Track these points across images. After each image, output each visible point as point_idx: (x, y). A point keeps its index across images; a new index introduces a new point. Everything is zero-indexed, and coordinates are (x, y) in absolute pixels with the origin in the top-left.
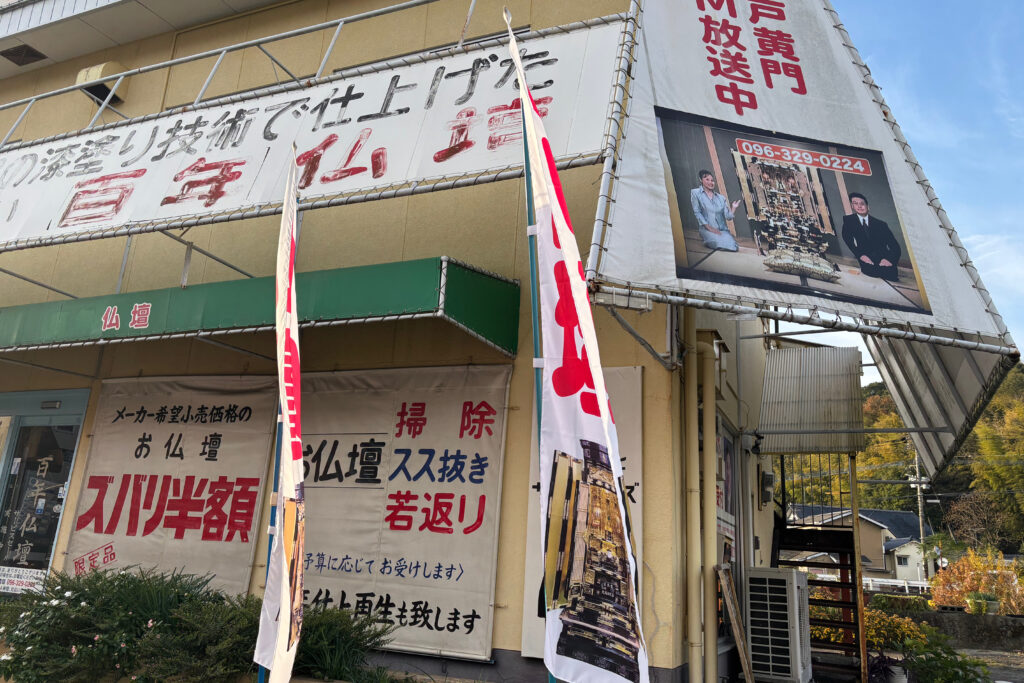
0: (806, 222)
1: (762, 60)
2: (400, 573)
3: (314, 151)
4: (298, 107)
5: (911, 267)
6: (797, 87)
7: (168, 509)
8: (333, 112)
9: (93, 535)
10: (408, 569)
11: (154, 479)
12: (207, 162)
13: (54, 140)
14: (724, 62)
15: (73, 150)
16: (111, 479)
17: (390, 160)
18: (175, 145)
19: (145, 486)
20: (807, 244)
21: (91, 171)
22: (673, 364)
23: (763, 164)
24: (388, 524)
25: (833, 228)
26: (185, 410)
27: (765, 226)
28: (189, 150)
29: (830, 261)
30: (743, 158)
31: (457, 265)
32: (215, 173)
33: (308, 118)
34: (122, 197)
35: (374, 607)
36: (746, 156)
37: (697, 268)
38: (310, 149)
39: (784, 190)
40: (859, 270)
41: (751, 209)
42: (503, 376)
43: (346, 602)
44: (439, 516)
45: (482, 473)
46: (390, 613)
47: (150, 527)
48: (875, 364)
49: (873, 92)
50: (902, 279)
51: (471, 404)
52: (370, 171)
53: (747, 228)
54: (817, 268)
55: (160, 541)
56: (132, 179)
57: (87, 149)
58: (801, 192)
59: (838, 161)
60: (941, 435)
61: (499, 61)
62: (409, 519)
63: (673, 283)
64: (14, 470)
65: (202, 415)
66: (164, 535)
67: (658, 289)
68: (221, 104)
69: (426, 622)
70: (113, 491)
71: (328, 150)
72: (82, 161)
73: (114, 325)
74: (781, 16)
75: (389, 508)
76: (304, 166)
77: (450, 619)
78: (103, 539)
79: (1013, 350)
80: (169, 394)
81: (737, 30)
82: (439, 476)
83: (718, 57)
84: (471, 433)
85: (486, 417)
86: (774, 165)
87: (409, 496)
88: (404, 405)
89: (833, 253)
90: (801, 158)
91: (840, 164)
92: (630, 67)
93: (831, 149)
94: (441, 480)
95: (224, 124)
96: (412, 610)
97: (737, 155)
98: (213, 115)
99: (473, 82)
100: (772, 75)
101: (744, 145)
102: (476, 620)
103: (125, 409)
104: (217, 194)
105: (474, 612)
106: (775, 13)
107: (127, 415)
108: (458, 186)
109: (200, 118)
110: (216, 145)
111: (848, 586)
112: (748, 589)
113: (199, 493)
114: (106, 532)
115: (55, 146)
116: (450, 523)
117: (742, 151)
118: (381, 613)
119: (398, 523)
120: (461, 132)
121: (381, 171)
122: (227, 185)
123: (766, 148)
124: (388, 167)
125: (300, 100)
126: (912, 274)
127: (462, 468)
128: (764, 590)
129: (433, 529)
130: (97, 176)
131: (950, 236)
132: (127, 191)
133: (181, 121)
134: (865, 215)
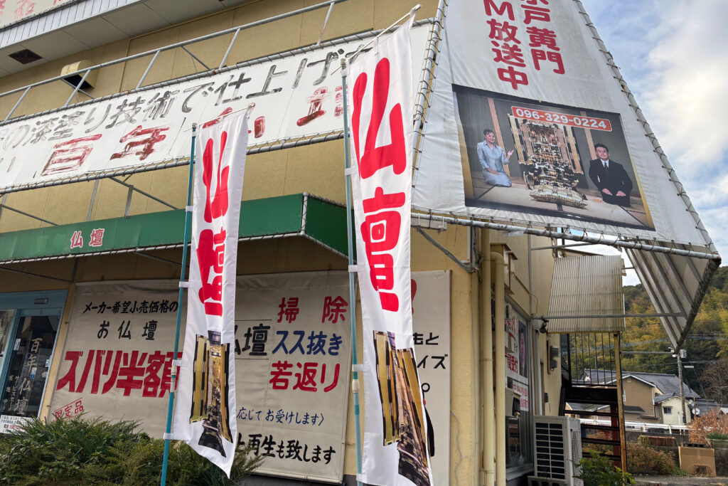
0: (563, 165)
1: (532, 50)
2: (279, 420)
4: (206, 89)
5: (640, 196)
6: (558, 69)
7: (120, 375)
9: (68, 393)
10: (285, 417)
11: (110, 353)
12: (143, 129)
13: (41, 115)
14: (504, 52)
15: (54, 122)
16: (81, 354)
17: (267, 125)
18: (122, 117)
19: (104, 358)
20: (563, 181)
21: (65, 137)
22: (472, 269)
23: (531, 124)
24: (271, 385)
25: (583, 169)
26: (133, 303)
27: (532, 168)
28: (131, 121)
29: (579, 193)
30: (516, 120)
31: (315, 198)
32: (148, 136)
33: (213, 96)
34: (84, 154)
35: (261, 444)
36: (519, 119)
37: (481, 199)
39: (546, 143)
40: (601, 199)
41: (521, 156)
43: (241, 441)
44: (307, 379)
45: (337, 348)
46: (272, 449)
47: (107, 387)
48: (634, 268)
49: (614, 71)
50: (634, 205)
51: (330, 298)
52: (253, 133)
53: (519, 170)
54: (570, 198)
55: (114, 398)
56: (91, 142)
57: (62, 121)
58: (559, 144)
59: (587, 121)
60: (679, 318)
61: (344, 54)
62: (286, 381)
63: (462, 210)
64: (16, 347)
65: (144, 307)
66: (117, 393)
67: (451, 214)
68: (154, 88)
69: (297, 456)
70: (82, 361)
72: (59, 130)
73: (79, 244)
74: (547, 19)
75: (273, 373)
77: (314, 453)
78: (75, 396)
79: (715, 256)
80: (122, 292)
81: (514, 29)
82: (308, 350)
83: (500, 48)
84: (330, 319)
85: (341, 308)
86: (540, 125)
87: (286, 365)
88: (284, 299)
89: (582, 186)
90: (560, 119)
91: (588, 124)
92: (435, 56)
93: (582, 113)
94: (309, 353)
95: (155, 102)
96: (287, 447)
97: (512, 118)
98: (148, 95)
99: (326, 69)
100: (539, 61)
101: (517, 111)
102: (332, 454)
103: (91, 304)
104: (148, 151)
105: (331, 448)
106: (543, 17)
107: (93, 308)
108: (313, 142)
109: (140, 98)
110: (149, 117)
111: (615, 428)
112: (535, 431)
113: (141, 363)
114: (77, 391)
115: (42, 119)
116: (314, 384)
117: (516, 115)
118: (266, 449)
119: (278, 384)
120: (316, 105)
121: (260, 133)
122: (156, 144)
123: (533, 113)
124: (266, 130)
125: (208, 84)
126: (641, 201)
127: (323, 345)
128: (546, 432)
129: (303, 389)
130: (69, 139)
131: (670, 174)
132: (88, 150)
133: (126, 100)
134: (606, 159)
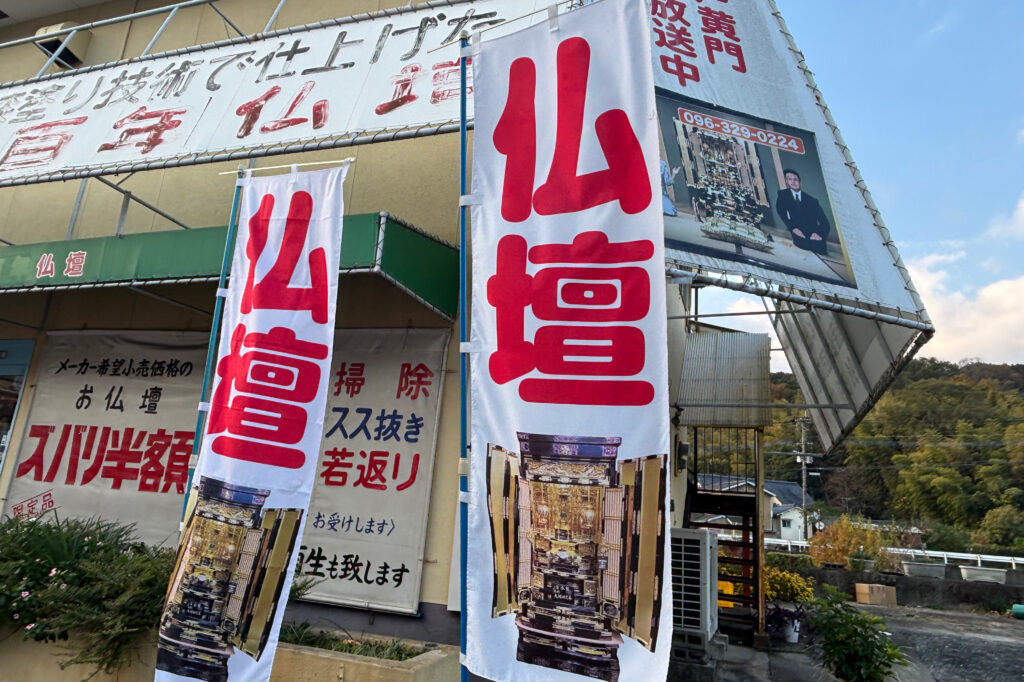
0: (743, 192)
1: (705, 37)
2: (332, 527)
3: (256, 102)
4: (243, 60)
5: (839, 243)
6: (738, 65)
7: (107, 460)
8: (278, 65)
9: (33, 482)
10: (341, 523)
11: (94, 429)
12: (148, 111)
14: (670, 35)
15: (18, 99)
16: (53, 429)
17: (330, 112)
18: (118, 94)
19: (85, 436)
20: (743, 214)
21: (33, 119)
23: (703, 134)
24: (323, 479)
25: (768, 201)
26: (128, 362)
27: (703, 193)
28: (131, 99)
29: (763, 231)
30: (684, 127)
31: (396, 222)
32: (156, 121)
33: (253, 71)
34: (60, 143)
35: (305, 560)
36: (687, 126)
38: (252, 100)
39: (722, 161)
40: (791, 242)
41: (690, 176)
42: (442, 339)
44: (373, 473)
45: (417, 433)
46: (321, 566)
47: (87, 479)
49: (807, 77)
50: (831, 254)
51: (409, 366)
52: (310, 122)
53: (686, 194)
54: (752, 237)
55: (98, 491)
56: (72, 126)
57: (31, 97)
58: (739, 165)
59: (774, 138)
61: (447, 20)
62: (344, 475)
65: (144, 369)
66: (102, 486)
68: (167, 56)
69: (356, 575)
70: (54, 440)
71: (270, 101)
72: (23, 110)
73: (49, 272)
75: (325, 464)
76: (244, 117)
77: (379, 572)
78: (43, 486)
79: (929, 326)
80: (112, 347)
81: (682, 7)
82: (376, 434)
83: (663, 29)
84: (408, 394)
86: (715, 137)
87: (345, 454)
88: (344, 365)
89: (767, 224)
90: (740, 132)
91: (776, 141)
93: (767, 126)
94: (377, 438)
95: (168, 75)
96: (343, 564)
97: (679, 124)
98: (158, 66)
99: (419, 40)
100: (714, 51)
101: (685, 115)
102: (404, 573)
103: (68, 360)
104: (154, 142)
105: (403, 566)
107: (70, 367)
108: (398, 138)
109: (146, 68)
110: (158, 95)
111: (751, 546)
113: (137, 445)
114: (45, 480)
116: (383, 480)
117: (683, 120)
118: (312, 565)
119: (332, 479)
120: (405, 86)
121: (321, 122)
122: (166, 132)
123: (706, 119)
124: (329, 118)
125: (246, 53)
126: (840, 249)
127: (398, 428)
128: (680, 549)
129: (367, 485)
130: (39, 123)
131: (874, 216)
132: (66, 138)
133: (126, 72)
134: (797, 190)
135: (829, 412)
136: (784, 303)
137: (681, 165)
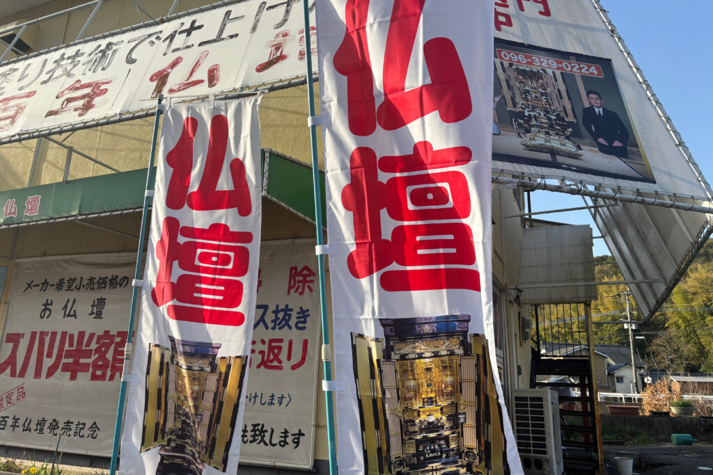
0: (554, 112)
3: (164, 70)
4: (153, 38)
5: (638, 147)
6: (543, 11)
7: (65, 358)
9: (9, 378)
10: (249, 398)
11: (54, 334)
12: (82, 83)
16: (22, 335)
17: (222, 74)
18: (59, 72)
19: (47, 340)
20: (555, 129)
23: (518, 68)
25: (575, 117)
26: (79, 279)
27: (521, 115)
28: (69, 75)
29: (573, 142)
30: (502, 63)
31: (277, 155)
32: (88, 90)
33: (161, 46)
34: (17, 113)
36: (504, 62)
38: (160, 68)
39: (535, 88)
40: (597, 149)
41: (509, 102)
44: (272, 357)
45: (305, 322)
47: (50, 374)
48: (603, 237)
49: (602, 15)
51: (295, 268)
52: (206, 83)
53: (508, 117)
54: (564, 148)
55: (59, 383)
56: (25, 99)
58: (549, 90)
59: (577, 67)
60: (655, 285)
65: (91, 284)
66: (62, 378)
68: (96, 39)
69: (262, 440)
70: (24, 343)
71: (176, 69)
73: (13, 213)
76: (155, 83)
77: (281, 437)
78: (17, 381)
80: (67, 268)
82: (273, 325)
84: (296, 291)
85: (308, 279)
86: (527, 69)
89: (576, 136)
90: (548, 64)
91: (578, 69)
93: (570, 57)
94: (273, 328)
95: (96, 54)
96: (252, 431)
97: (497, 61)
98: (88, 48)
99: (287, 12)
100: (523, 1)
101: (502, 53)
102: (301, 437)
103: (32, 281)
104: (88, 107)
105: (300, 430)
107: (34, 286)
108: (275, 89)
109: (79, 50)
110: (89, 70)
111: (588, 400)
112: (514, 406)
113: (88, 344)
114: (18, 376)
116: (280, 362)
117: (501, 58)
120: (277, 49)
121: (215, 82)
122: (96, 99)
123: (520, 56)
124: (221, 79)
125: (155, 33)
126: (639, 152)
127: (289, 318)
128: (526, 406)
129: (267, 367)
130: (1, 98)
131: (667, 123)
132: (21, 108)
133: (64, 54)
134: (600, 107)
135: (645, 287)
136: (599, 199)
137: (501, 93)
